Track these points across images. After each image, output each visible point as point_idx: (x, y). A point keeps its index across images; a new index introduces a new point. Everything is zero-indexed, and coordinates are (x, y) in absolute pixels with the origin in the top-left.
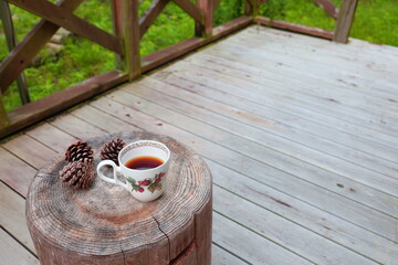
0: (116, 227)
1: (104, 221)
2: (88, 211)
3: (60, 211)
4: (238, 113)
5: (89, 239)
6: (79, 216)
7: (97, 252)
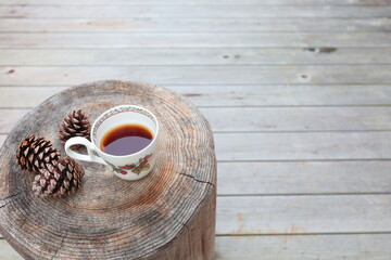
0: (153, 207)
1: (134, 209)
2: (105, 210)
3: (73, 230)
4: (89, 23)
5: (138, 236)
6: (102, 221)
7: (161, 242)
